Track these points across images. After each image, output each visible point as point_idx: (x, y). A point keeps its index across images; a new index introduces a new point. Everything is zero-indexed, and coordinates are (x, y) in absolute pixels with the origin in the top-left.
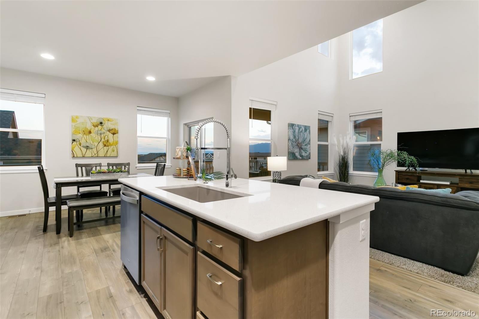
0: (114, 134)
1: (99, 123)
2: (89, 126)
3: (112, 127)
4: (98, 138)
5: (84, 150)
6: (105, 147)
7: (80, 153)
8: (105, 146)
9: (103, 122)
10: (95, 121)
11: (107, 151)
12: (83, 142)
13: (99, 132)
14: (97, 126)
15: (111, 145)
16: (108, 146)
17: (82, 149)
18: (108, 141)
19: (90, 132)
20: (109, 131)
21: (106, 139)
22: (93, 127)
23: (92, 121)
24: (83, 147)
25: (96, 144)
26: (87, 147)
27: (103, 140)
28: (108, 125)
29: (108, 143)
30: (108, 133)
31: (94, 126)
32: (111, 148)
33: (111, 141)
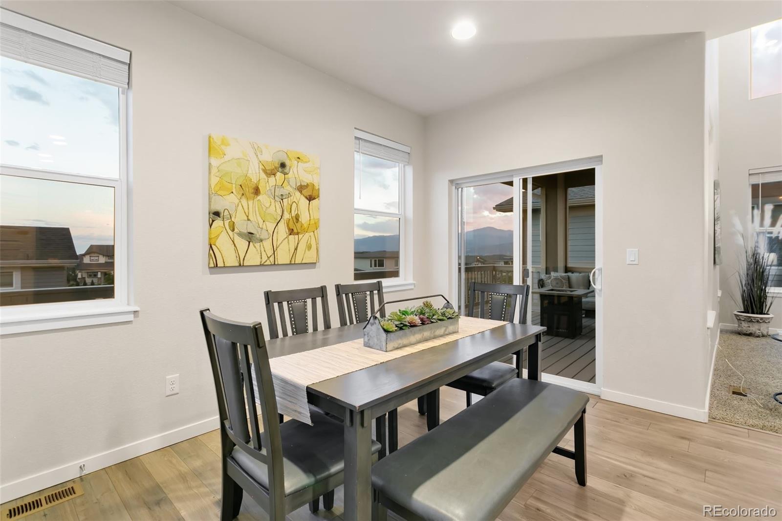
0: (310, 199)
1: (278, 165)
2: (255, 174)
3: (306, 179)
4: (274, 209)
5: (242, 244)
6: (291, 237)
7: (234, 255)
8: (291, 232)
9: (288, 163)
10: (269, 157)
11: (296, 249)
12: (239, 219)
13: (278, 193)
14: (274, 174)
15: (305, 231)
16: (298, 234)
17: (238, 240)
18: (297, 218)
19: (257, 191)
20: (301, 189)
21: (293, 214)
22: (263, 175)
23: (262, 158)
24: (240, 235)
25: (271, 226)
26: (250, 237)
27: (287, 216)
28: (299, 173)
29: (298, 225)
30: (298, 194)
31: (265, 171)
32: (305, 238)
33: (304, 219)
